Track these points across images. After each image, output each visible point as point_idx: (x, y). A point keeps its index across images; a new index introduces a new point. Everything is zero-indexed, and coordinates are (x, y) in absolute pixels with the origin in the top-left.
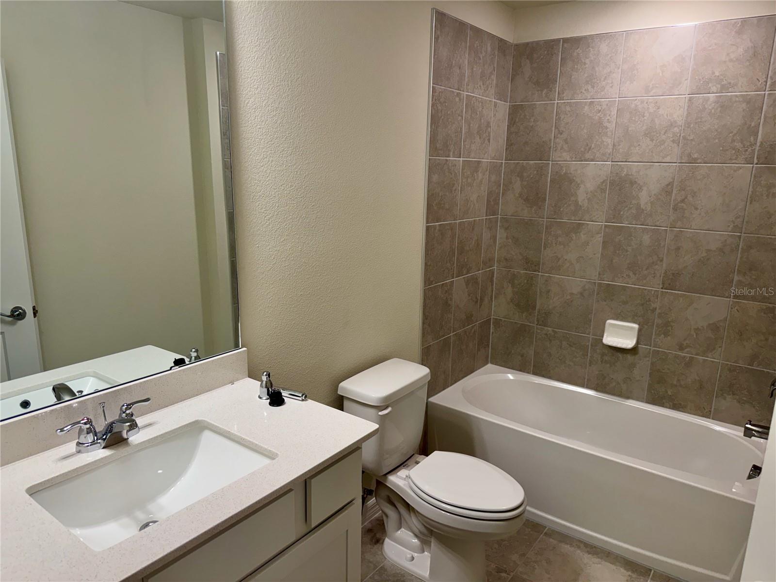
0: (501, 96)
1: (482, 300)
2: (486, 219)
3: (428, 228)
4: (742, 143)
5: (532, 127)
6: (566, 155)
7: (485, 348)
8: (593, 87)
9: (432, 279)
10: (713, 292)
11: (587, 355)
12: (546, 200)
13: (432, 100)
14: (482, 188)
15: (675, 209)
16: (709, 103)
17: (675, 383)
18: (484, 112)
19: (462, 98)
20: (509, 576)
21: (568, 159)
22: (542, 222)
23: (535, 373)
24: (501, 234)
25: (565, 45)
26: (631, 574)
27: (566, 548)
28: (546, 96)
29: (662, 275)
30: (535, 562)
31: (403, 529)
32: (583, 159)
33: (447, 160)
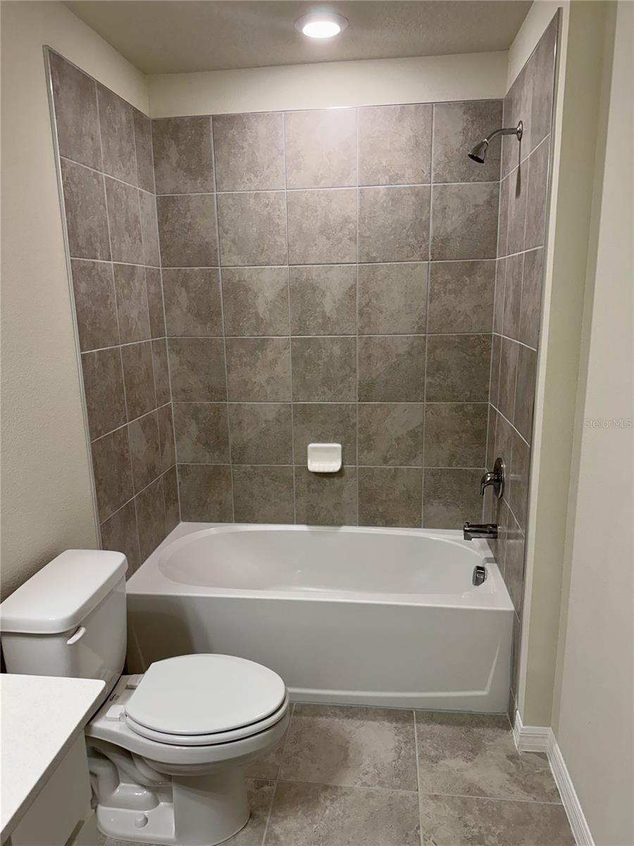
0: (146, 184)
1: (163, 445)
2: (152, 341)
3: (84, 358)
4: (416, 239)
5: (190, 224)
6: (235, 259)
7: (174, 504)
8: (256, 176)
9: (99, 428)
10: (407, 398)
11: (293, 487)
12: (221, 314)
13: (63, 179)
14: (142, 303)
15: (361, 314)
16: (380, 196)
17: (384, 498)
18: (130, 203)
19: (100, 179)
20: (273, 787)
21: (240, 264)
22: (220, 341)
23: (238, 521)
24: (172, 360)
25: (217, 124)
26: (397, 725)
27: (323, 722)
28: (202, 186)
29: (357, 387)
30: (296, 754)
31: (122, 784)
32: (257, 262)
33: (94, 263)
